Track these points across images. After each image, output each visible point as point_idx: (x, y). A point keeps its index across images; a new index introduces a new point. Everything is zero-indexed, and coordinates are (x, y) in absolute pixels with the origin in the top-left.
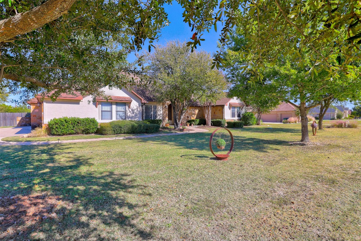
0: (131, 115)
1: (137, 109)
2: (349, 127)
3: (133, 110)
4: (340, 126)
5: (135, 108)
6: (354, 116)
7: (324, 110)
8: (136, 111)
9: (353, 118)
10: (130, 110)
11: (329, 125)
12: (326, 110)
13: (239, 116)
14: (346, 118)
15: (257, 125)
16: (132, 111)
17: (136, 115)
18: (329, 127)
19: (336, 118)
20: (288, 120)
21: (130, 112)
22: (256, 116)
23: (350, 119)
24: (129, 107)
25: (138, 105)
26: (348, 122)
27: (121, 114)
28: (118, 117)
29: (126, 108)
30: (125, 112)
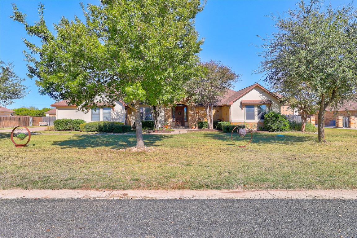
0: (116, 117)
1: (121, 112)
5: (119, 111)
8: (120, 114)
10: (115, 113)
13: (262, 117)
16: (117, 114)
17: (120, 117)
21: (115, 115)
24: (114, 110)
25: (122, 109)
27: (107, 116)
28: (105, 119)
29: (111, 112)
30: (110, 114)
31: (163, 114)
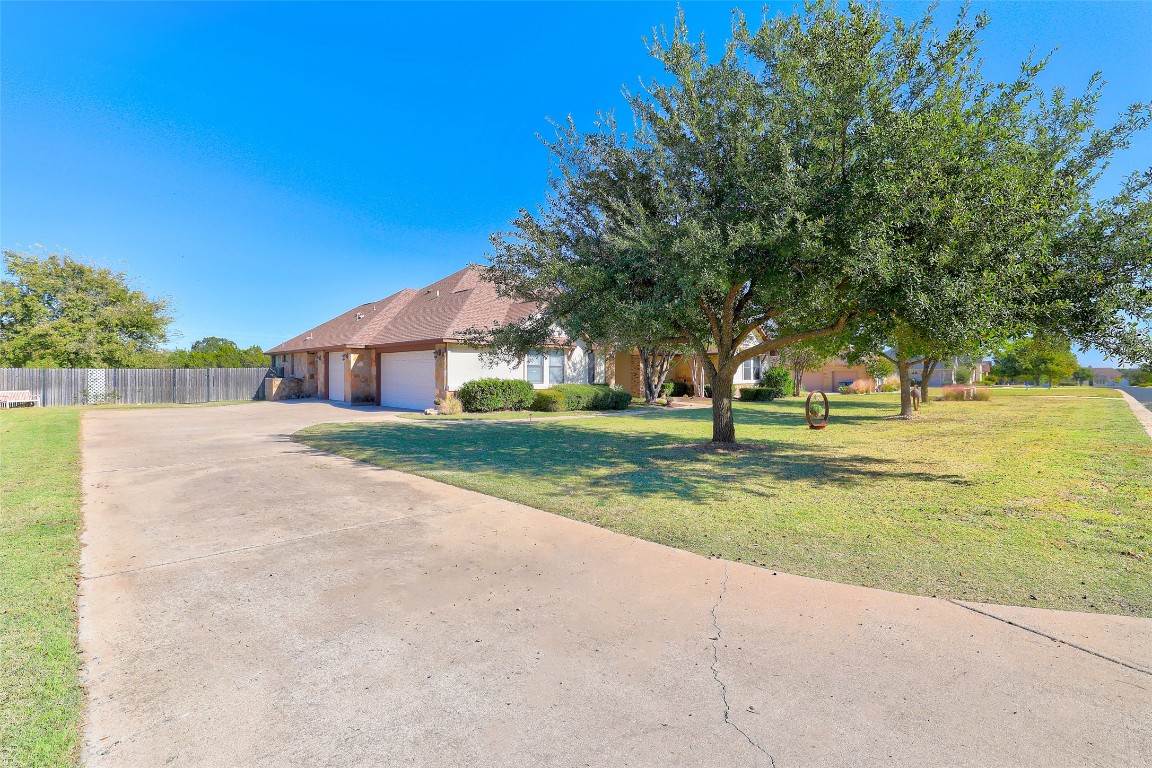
0: (572, 374)
1: (582, 363)
2: (976, 398)
3: (574, 364)
4: (959, 397)
5: (578, 359)
6: (996, 378)
7: (930, 366)
9: (993, 384)
10: (571, 364)
11: (940, 395)
12: (933, 366)
13: (757, 376)
14: (977, 383)
15: (794, 395)
16: (573, 366)
17: (579, 374)
18: (939, 400)
19: (955, 382)
20: (852, 386)
21: (570, 368)
22: (791, 377)
23: (986, 384)
24: (569, 358)
25: (583, 356)
26: (975, 389)
27: (557, 372)
28: (553, 379)
29: (563, 361)
30: (563, 368)
31: (603, 368)
